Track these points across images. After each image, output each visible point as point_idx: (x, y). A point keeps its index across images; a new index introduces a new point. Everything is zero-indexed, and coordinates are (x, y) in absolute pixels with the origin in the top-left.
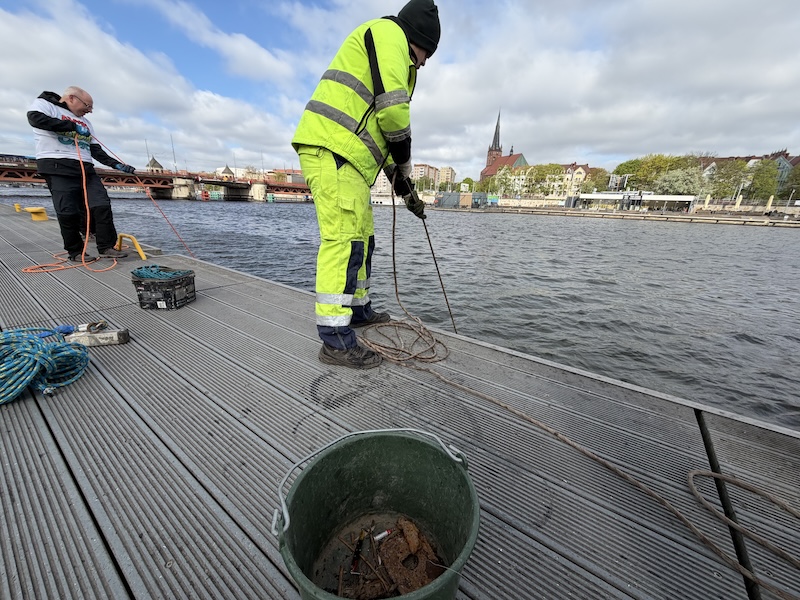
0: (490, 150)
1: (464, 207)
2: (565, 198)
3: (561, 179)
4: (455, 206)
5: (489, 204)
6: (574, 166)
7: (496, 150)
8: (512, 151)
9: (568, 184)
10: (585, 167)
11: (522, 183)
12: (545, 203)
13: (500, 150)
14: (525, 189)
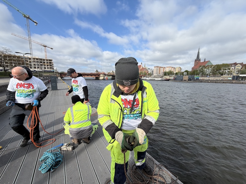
0: (196, 60)
1: (185, 80)
2: (232, 76)
3: (229, 69)
4: (181, 80)
5: (196, 79)
6: (235, 64)
7: (198, 60)
8: (205, 60)
9: (233, 71)
10: (242, 64)
11: (210, 71)
12: (221, 78)
13: (200, 60)
14: (211, 73)
